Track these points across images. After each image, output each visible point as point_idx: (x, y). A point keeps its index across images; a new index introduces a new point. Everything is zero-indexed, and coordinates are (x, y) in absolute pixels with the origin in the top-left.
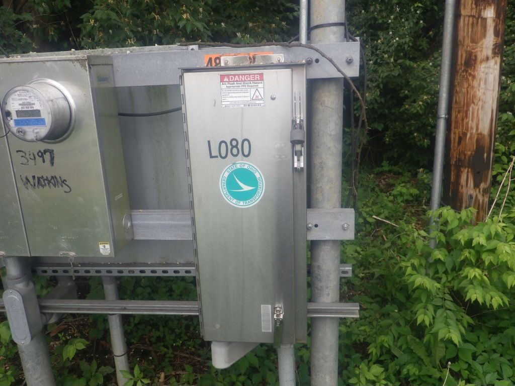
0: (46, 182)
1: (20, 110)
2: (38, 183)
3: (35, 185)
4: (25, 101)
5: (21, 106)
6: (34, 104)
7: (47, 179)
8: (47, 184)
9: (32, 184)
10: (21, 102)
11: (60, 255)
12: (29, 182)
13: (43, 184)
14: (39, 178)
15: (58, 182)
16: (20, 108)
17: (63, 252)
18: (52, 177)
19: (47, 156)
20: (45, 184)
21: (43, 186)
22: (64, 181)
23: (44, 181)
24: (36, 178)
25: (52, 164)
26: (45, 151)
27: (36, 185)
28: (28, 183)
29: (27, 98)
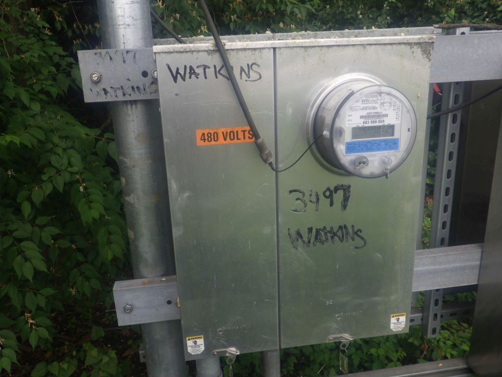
0: (329, 235)
1: (360, 126)
2: (316, 238)
3: (309, 242)
4: (372, 111)
5: (363, 120)
6: (386, 115)
7: (331, 231)
8: (330, 239)
9: (306, 239)
10: (364, 113)
11: (327, 341)
12: (301, 237)
13: (324, 238)
14: (318, 231)
15: (347, 233)
16: (360, 123)
17: (335, 336)
18: (340, 228)
19: (339, 196)
20: (327, 239)
21: (322, 242)
22: (357, 233)
23: (326, 234)
24: (314, 231)
25: (344, 206)
26: (337, 189)
27: (312, 241)
28: (300, 239)
29: (376, 105)
